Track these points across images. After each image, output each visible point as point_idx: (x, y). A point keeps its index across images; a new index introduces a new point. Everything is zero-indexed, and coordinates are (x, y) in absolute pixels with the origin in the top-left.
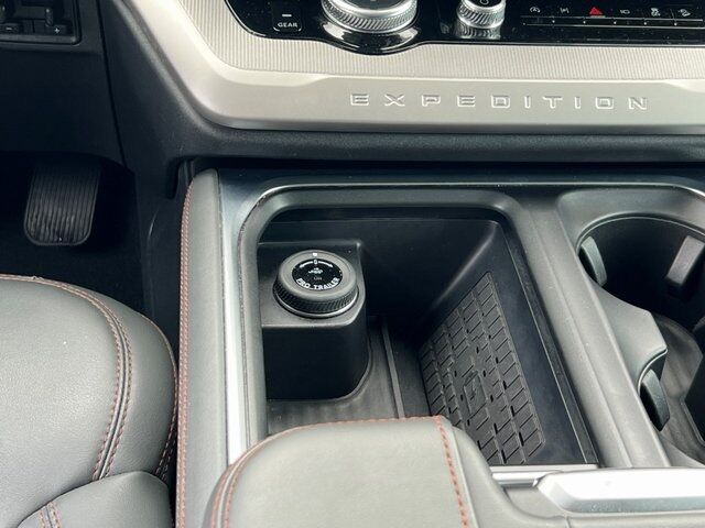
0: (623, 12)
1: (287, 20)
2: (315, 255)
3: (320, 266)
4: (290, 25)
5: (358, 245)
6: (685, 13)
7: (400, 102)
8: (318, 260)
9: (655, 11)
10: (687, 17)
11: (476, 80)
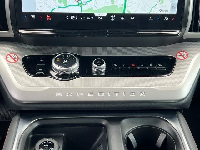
0: (141, 65)
1: (40, 71)
2: (48, 139)
3: (48, 143)
4: (41, 72)
5: (64, 135)
6: (160, 65)
7: (71, 95)
8: (48, 141)
9: (151, 65)
10: (161, 66)
11: (94, 88)
